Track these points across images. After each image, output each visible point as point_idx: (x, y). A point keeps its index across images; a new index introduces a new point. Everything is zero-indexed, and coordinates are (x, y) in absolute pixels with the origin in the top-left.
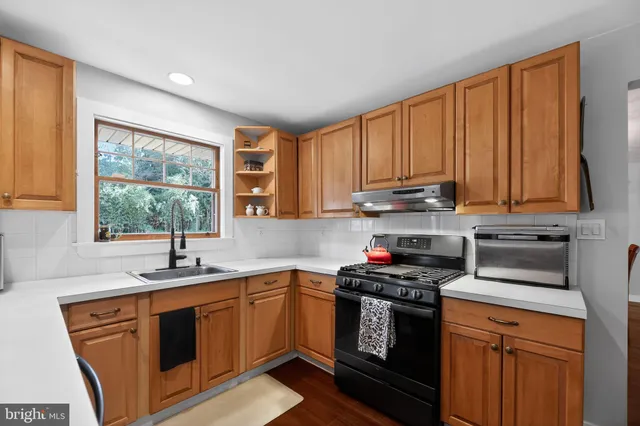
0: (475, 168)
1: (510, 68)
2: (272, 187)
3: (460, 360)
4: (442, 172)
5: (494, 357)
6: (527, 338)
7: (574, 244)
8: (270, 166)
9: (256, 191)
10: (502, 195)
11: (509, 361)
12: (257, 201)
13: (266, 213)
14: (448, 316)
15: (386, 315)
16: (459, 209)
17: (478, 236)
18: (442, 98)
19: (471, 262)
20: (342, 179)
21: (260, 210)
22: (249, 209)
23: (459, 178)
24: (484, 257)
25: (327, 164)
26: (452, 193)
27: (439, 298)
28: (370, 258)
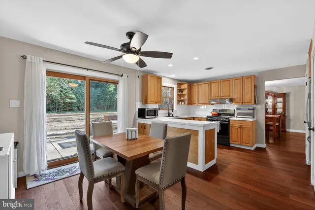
0: (236, 96)
1: (243, 77)
2: (186, 97)
3: (233, 131)
4: (230, 96)
5: (239, 129)
6: (244, 125)
7: (255, 110)
8: (185, 92)
9: (182, 98)
10: (241, 101)
11: (241, 129)
12: (182, 101)
13: (184, 104)
14: (231, 123)
15: (219, 124)
16: (233, 103)
17: (237, 109)
18: (230, 81)
19: (236, 115)
20: (205, 96)
21: (183, 103)
22: (180, 103)
23: (233, 97)
24: (238, 114)
25: (201, 92)
26: (231, 100)
27: (229, 120)
28: (213, 114)
